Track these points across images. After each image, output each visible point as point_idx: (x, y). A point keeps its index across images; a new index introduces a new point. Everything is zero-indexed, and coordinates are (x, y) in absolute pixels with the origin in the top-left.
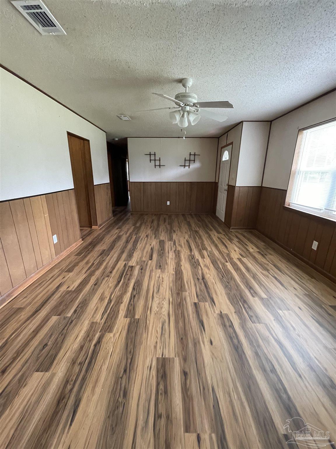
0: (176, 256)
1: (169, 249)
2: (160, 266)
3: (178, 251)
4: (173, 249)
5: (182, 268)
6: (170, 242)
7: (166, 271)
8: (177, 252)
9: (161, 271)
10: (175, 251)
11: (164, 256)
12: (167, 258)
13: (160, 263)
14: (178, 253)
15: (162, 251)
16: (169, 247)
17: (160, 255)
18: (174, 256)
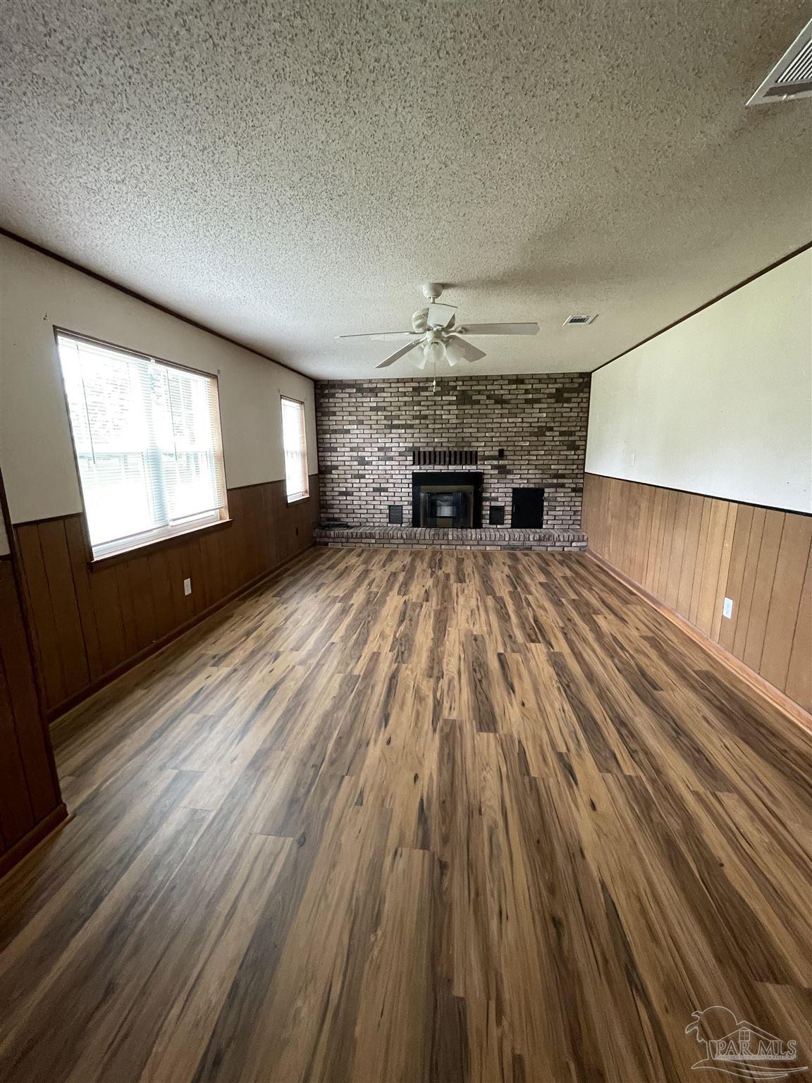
0: (440, 663)
1: (456, 682)
2: (476, 640)
3: (431, 677)
4: (444, 683)
5: (432, 635)
6: (454, 716)
7: (462, 633)
8: (436, 672)
9: (472, 632)
10: (440, 675)
11: (471, 661)
12: (462, 656)
13: (478, 646)
14: (432, 668)
15: (479, 677)
16: (457, 691)
17: (480, 665)
18: (445, 660)
